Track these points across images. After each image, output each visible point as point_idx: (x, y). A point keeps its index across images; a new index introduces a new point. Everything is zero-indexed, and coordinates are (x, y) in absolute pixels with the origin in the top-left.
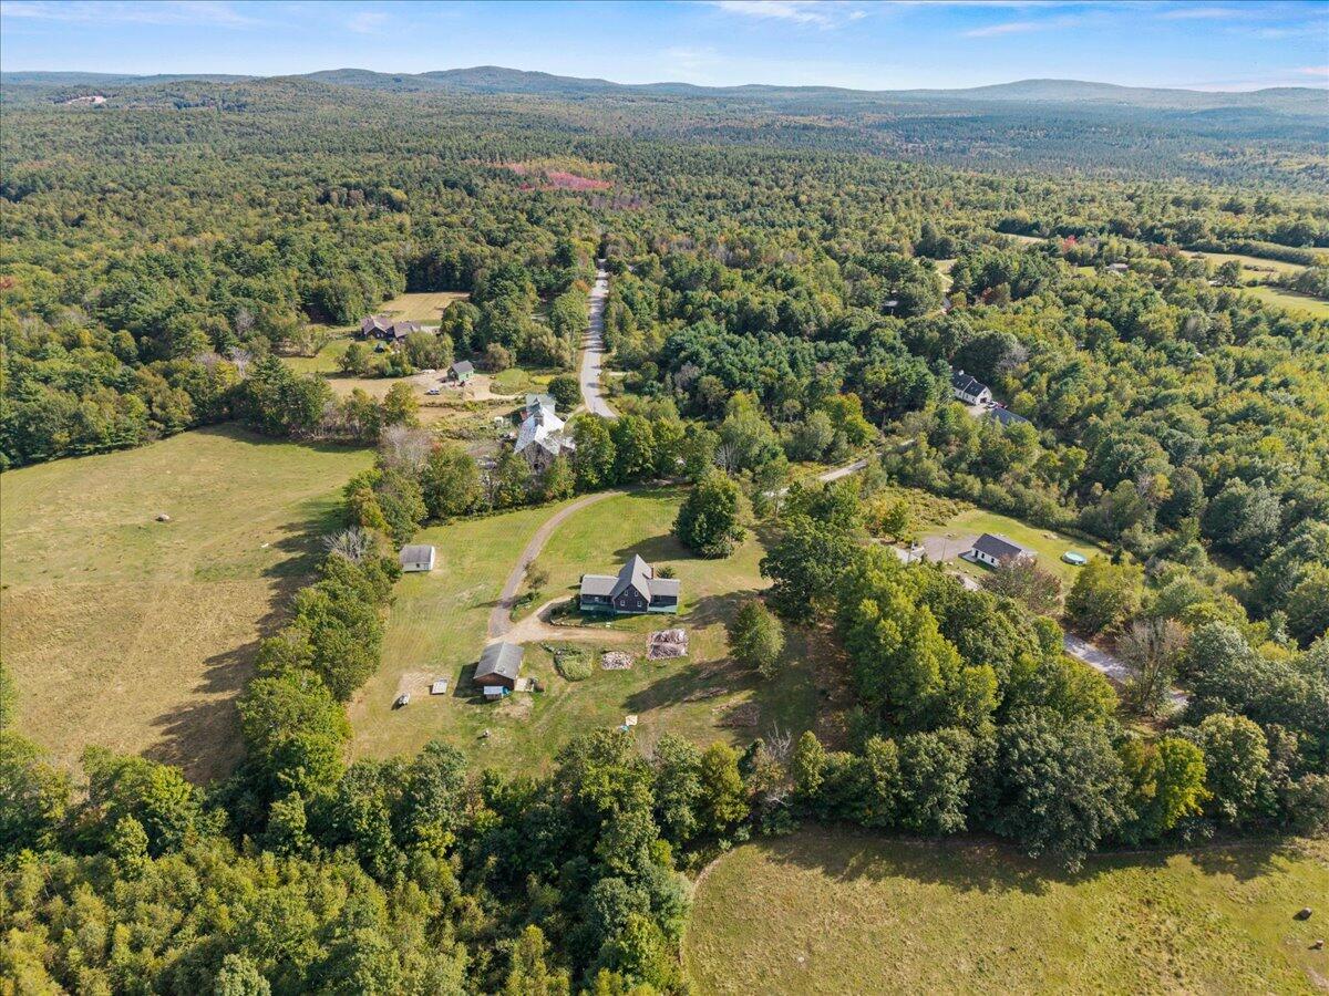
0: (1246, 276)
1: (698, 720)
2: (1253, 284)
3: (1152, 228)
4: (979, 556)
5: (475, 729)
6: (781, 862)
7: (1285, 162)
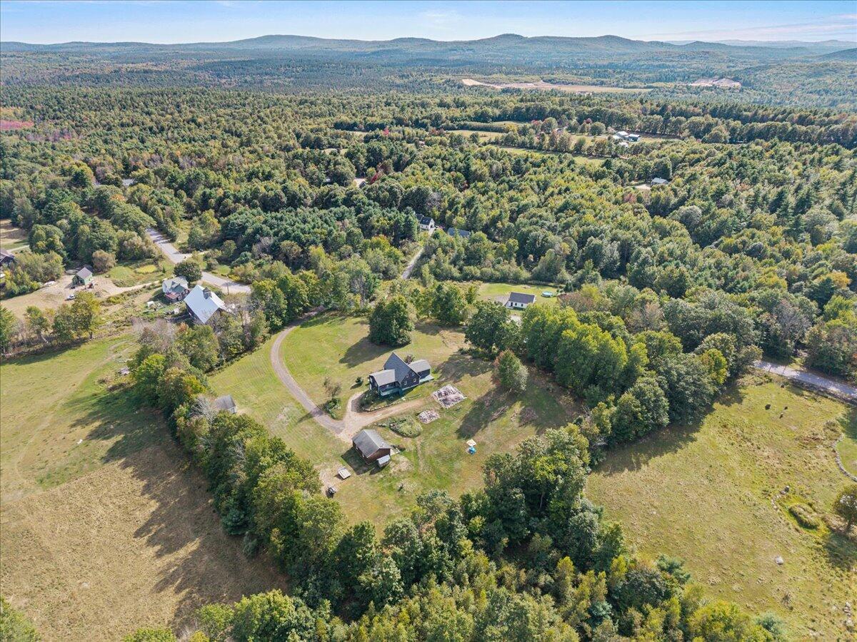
0: (481, 140)
1: (508, 427)
2: (485, 144)
3: (417, 120)
4: (514, 305)
5: (391, 487)
6: (610, 475)
7: (434, 79)
